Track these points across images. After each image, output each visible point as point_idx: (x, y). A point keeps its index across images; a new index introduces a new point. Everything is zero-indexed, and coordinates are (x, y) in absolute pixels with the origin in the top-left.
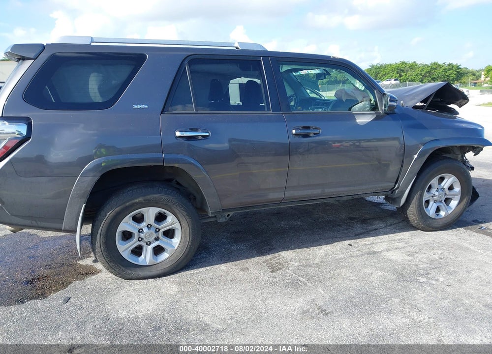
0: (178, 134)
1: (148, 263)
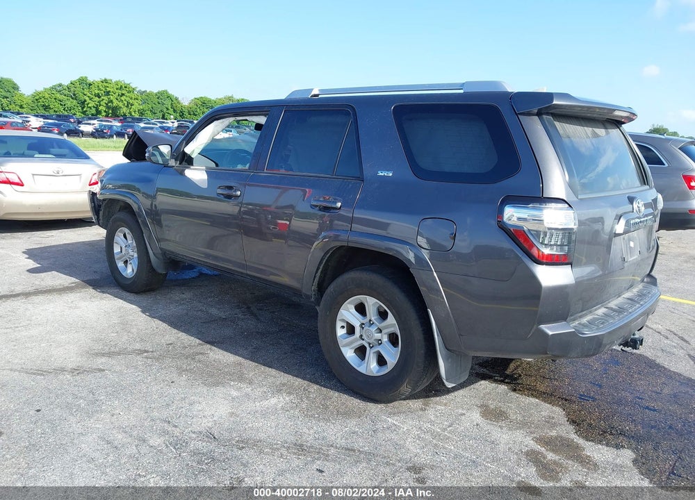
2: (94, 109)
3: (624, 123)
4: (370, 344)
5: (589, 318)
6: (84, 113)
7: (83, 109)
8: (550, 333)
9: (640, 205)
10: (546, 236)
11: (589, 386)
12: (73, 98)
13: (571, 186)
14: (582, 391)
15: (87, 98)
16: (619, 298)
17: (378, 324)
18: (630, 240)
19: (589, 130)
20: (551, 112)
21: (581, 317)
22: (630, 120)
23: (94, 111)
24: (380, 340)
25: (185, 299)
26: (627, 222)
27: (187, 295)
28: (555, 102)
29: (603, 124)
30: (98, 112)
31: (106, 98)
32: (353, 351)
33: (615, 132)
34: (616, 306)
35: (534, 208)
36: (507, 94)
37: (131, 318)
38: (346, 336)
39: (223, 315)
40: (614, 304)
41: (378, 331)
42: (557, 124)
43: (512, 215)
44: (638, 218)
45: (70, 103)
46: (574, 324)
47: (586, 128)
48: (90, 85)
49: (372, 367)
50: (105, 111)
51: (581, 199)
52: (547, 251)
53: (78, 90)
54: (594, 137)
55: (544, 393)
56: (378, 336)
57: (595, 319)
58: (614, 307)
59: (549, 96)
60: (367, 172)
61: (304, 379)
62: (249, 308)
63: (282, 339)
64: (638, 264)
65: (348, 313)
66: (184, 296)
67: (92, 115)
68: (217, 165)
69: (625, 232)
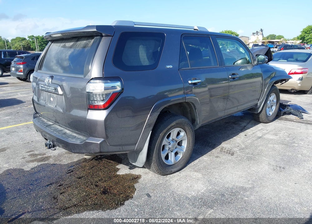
0: (190, 82)
1: (173, 163)
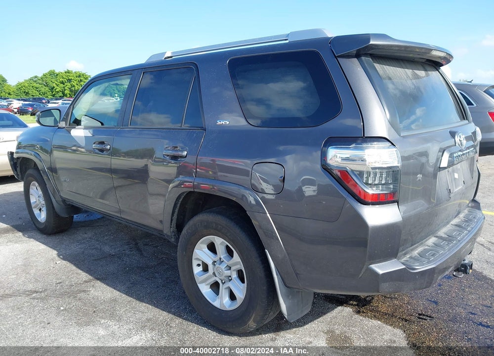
2: (61, 93)
3: (442, 65)
4: (222, 281)
5: (420, 249)
6: (53, 96)
7: (52, 92)
8: (381, 272)
9: (462, 139)
10: (370, 176)
11: (426, 303)
12: (45, 86)
13: (392, 124)
14: (420, 309)
15: (55, 85)
16: (448, 226)
17: (227, 262)
18: (454, 171)
19: (409, 72)
20: (369, 52)
21: (412, 250)
22: (448, 61)
23: (61, 94)
24: (230, 276)
25: (86, 238)
26: (451, 156)
27: (89, 234)
28: (372, 42)
29: (422, 65)
30: (64, 95)
31: (68, 84)
32: (209, 286)
33: (434, 74)
34: (445, 234)
35: (356, 148)
36: (327, 39)
37: (34, 259)
38: (202, 273)
39: (112, 252)
40: (442, 232)
41: (228, 268)
42: (377, 66)
43: (336, 156)
44: (460, 151)
45: (44, 89)
46: (405, 259)
47: (406, 70)
48: (57, 75)
49: (224, 302)
50: (69, 94)
51: (404, 137)
52: (371, 191)
53: (48, 80)
54: (415, 78)
55: (386, 314)
56: (228, 273)
57: (426, 251)
58: (444, 235)
59: (366, 38)
60: (208, 122)
61: (169, 312)
62: (137, 244)
63: (157, 273)
64: (463, 194)
65: (201, 252)
66: (86, 236)
67: (60, 97)
68: (102, 124)
69: (449, 166)
